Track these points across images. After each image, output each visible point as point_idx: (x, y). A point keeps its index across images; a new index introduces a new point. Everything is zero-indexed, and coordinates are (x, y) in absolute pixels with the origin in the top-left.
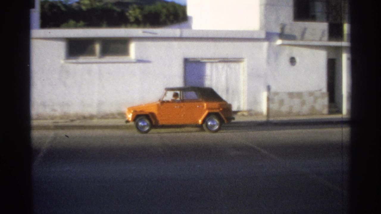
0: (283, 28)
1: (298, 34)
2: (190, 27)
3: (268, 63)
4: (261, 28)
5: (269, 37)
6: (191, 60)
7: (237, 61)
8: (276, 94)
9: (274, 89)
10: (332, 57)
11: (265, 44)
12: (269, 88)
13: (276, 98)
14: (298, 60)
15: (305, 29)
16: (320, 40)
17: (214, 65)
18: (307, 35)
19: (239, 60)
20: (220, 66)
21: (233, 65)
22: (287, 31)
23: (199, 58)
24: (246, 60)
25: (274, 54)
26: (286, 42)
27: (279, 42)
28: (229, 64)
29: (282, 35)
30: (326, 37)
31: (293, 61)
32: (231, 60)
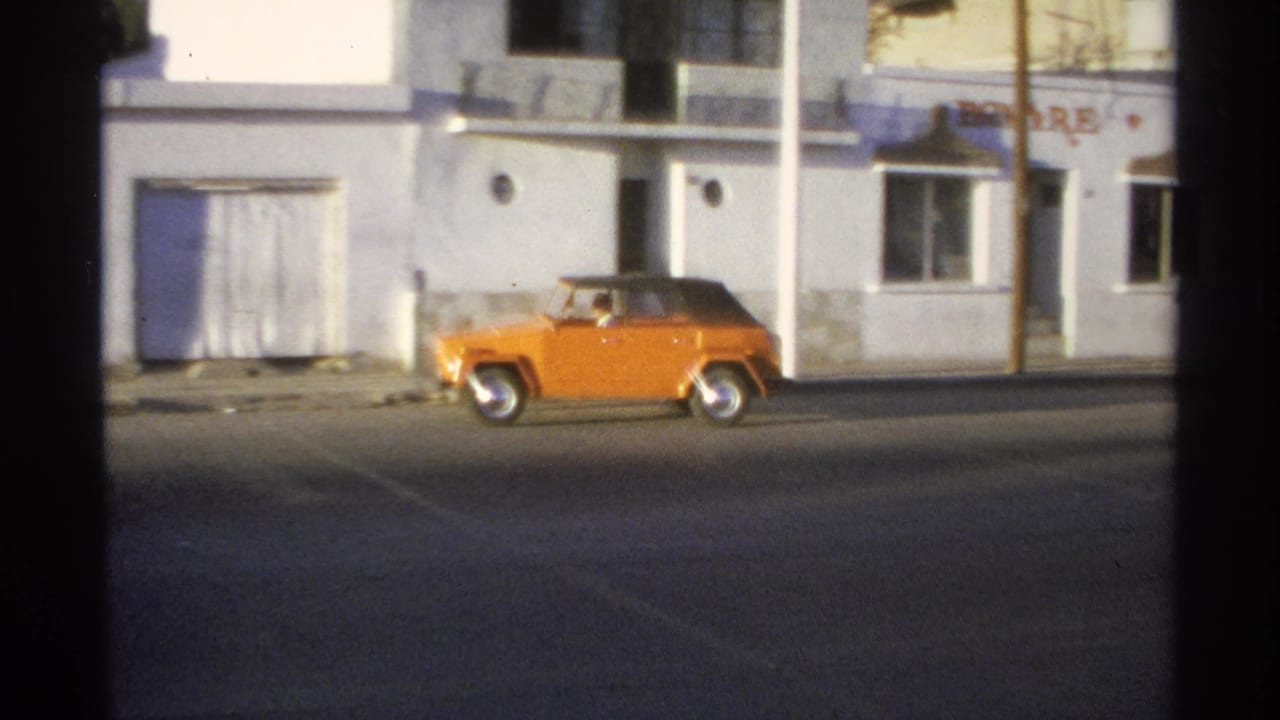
0: (469, 80)
1: (519, 97)
2: (155, 72)
3: (418, 193)
4: (397, 79)
5: (424, 106)
6: (158, 185)
7: (313, 187)
8: (447, 297)
9: (437, 280)
10: (635, 174)
11: (410, 132)
12: (419, 280)
13: (446, 313)
14: (519, 183)
15: (544, 83)
16: (597, 117)
17: (236, 200)
18: (553, 103)
19: (317, 184)
20: (258, 203)
21: (299, 202)
22: (485, 87)
23: (188, 179)
24: (344, 186)
25: (440, 163)
26: (481, 124)
27: (457, 123)
28: (286, 198)
29: (467, 103)
30: (615, 108)
31: (501, 187)
32: (295, 184)
